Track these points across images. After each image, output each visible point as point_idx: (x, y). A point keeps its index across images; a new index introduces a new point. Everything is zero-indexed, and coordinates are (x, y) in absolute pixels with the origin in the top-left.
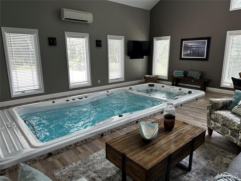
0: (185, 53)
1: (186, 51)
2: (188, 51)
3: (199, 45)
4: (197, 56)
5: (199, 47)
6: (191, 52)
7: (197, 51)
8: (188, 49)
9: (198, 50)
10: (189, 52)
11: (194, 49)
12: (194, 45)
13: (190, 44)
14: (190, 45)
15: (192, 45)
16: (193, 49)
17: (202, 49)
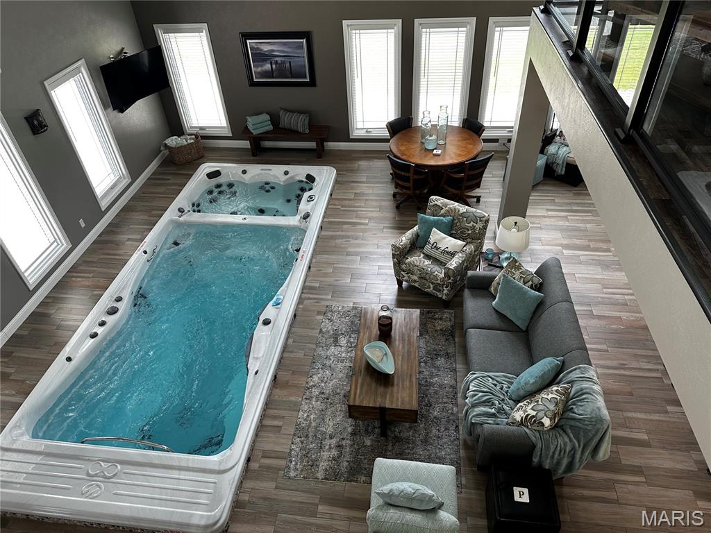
0: (259, 69)
1: (261, 63)
2: (265, 65)
3: (289, 50)
4: (290, 76)
5: (291, 55)
6: (274, 66)
7: (288, 65)
8: (265, 60)
9: (290, 63)
10: (268, 67)
11: (279, 59)
12: (278, 51)
13: (266, 46)
14: (266, 50)
15: (273, 51)
16: (276, 59)
17: (297, 59)
